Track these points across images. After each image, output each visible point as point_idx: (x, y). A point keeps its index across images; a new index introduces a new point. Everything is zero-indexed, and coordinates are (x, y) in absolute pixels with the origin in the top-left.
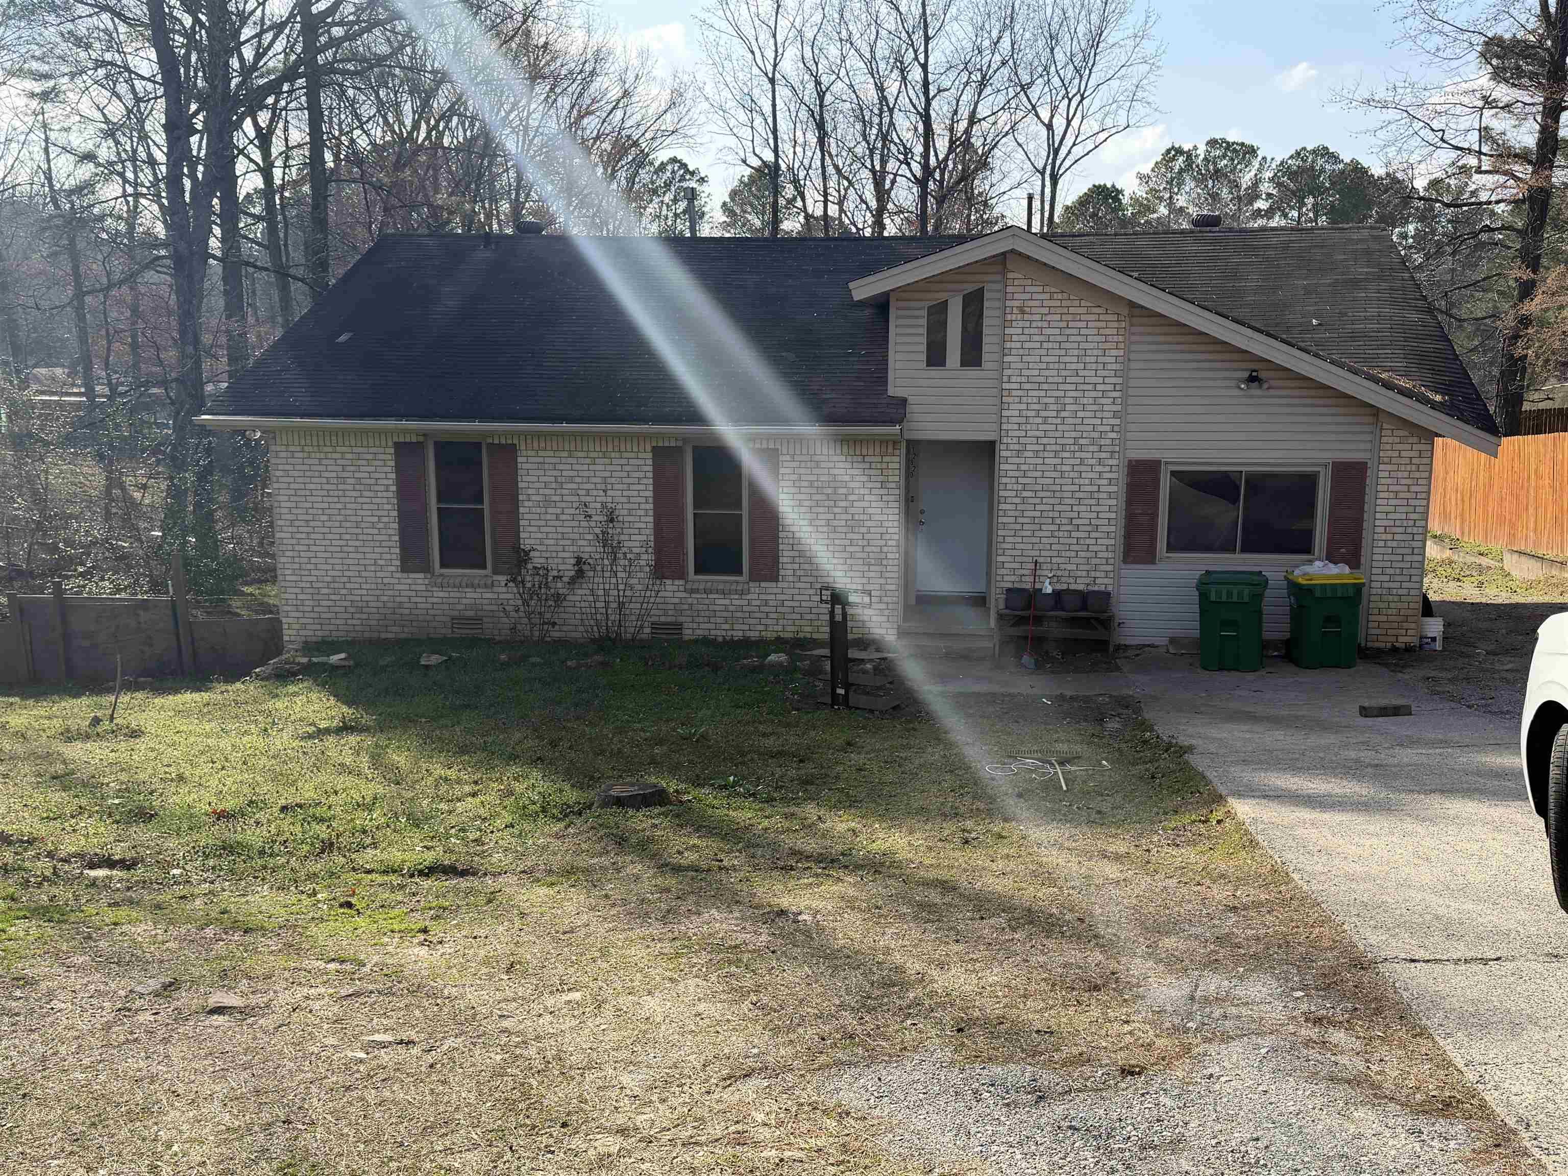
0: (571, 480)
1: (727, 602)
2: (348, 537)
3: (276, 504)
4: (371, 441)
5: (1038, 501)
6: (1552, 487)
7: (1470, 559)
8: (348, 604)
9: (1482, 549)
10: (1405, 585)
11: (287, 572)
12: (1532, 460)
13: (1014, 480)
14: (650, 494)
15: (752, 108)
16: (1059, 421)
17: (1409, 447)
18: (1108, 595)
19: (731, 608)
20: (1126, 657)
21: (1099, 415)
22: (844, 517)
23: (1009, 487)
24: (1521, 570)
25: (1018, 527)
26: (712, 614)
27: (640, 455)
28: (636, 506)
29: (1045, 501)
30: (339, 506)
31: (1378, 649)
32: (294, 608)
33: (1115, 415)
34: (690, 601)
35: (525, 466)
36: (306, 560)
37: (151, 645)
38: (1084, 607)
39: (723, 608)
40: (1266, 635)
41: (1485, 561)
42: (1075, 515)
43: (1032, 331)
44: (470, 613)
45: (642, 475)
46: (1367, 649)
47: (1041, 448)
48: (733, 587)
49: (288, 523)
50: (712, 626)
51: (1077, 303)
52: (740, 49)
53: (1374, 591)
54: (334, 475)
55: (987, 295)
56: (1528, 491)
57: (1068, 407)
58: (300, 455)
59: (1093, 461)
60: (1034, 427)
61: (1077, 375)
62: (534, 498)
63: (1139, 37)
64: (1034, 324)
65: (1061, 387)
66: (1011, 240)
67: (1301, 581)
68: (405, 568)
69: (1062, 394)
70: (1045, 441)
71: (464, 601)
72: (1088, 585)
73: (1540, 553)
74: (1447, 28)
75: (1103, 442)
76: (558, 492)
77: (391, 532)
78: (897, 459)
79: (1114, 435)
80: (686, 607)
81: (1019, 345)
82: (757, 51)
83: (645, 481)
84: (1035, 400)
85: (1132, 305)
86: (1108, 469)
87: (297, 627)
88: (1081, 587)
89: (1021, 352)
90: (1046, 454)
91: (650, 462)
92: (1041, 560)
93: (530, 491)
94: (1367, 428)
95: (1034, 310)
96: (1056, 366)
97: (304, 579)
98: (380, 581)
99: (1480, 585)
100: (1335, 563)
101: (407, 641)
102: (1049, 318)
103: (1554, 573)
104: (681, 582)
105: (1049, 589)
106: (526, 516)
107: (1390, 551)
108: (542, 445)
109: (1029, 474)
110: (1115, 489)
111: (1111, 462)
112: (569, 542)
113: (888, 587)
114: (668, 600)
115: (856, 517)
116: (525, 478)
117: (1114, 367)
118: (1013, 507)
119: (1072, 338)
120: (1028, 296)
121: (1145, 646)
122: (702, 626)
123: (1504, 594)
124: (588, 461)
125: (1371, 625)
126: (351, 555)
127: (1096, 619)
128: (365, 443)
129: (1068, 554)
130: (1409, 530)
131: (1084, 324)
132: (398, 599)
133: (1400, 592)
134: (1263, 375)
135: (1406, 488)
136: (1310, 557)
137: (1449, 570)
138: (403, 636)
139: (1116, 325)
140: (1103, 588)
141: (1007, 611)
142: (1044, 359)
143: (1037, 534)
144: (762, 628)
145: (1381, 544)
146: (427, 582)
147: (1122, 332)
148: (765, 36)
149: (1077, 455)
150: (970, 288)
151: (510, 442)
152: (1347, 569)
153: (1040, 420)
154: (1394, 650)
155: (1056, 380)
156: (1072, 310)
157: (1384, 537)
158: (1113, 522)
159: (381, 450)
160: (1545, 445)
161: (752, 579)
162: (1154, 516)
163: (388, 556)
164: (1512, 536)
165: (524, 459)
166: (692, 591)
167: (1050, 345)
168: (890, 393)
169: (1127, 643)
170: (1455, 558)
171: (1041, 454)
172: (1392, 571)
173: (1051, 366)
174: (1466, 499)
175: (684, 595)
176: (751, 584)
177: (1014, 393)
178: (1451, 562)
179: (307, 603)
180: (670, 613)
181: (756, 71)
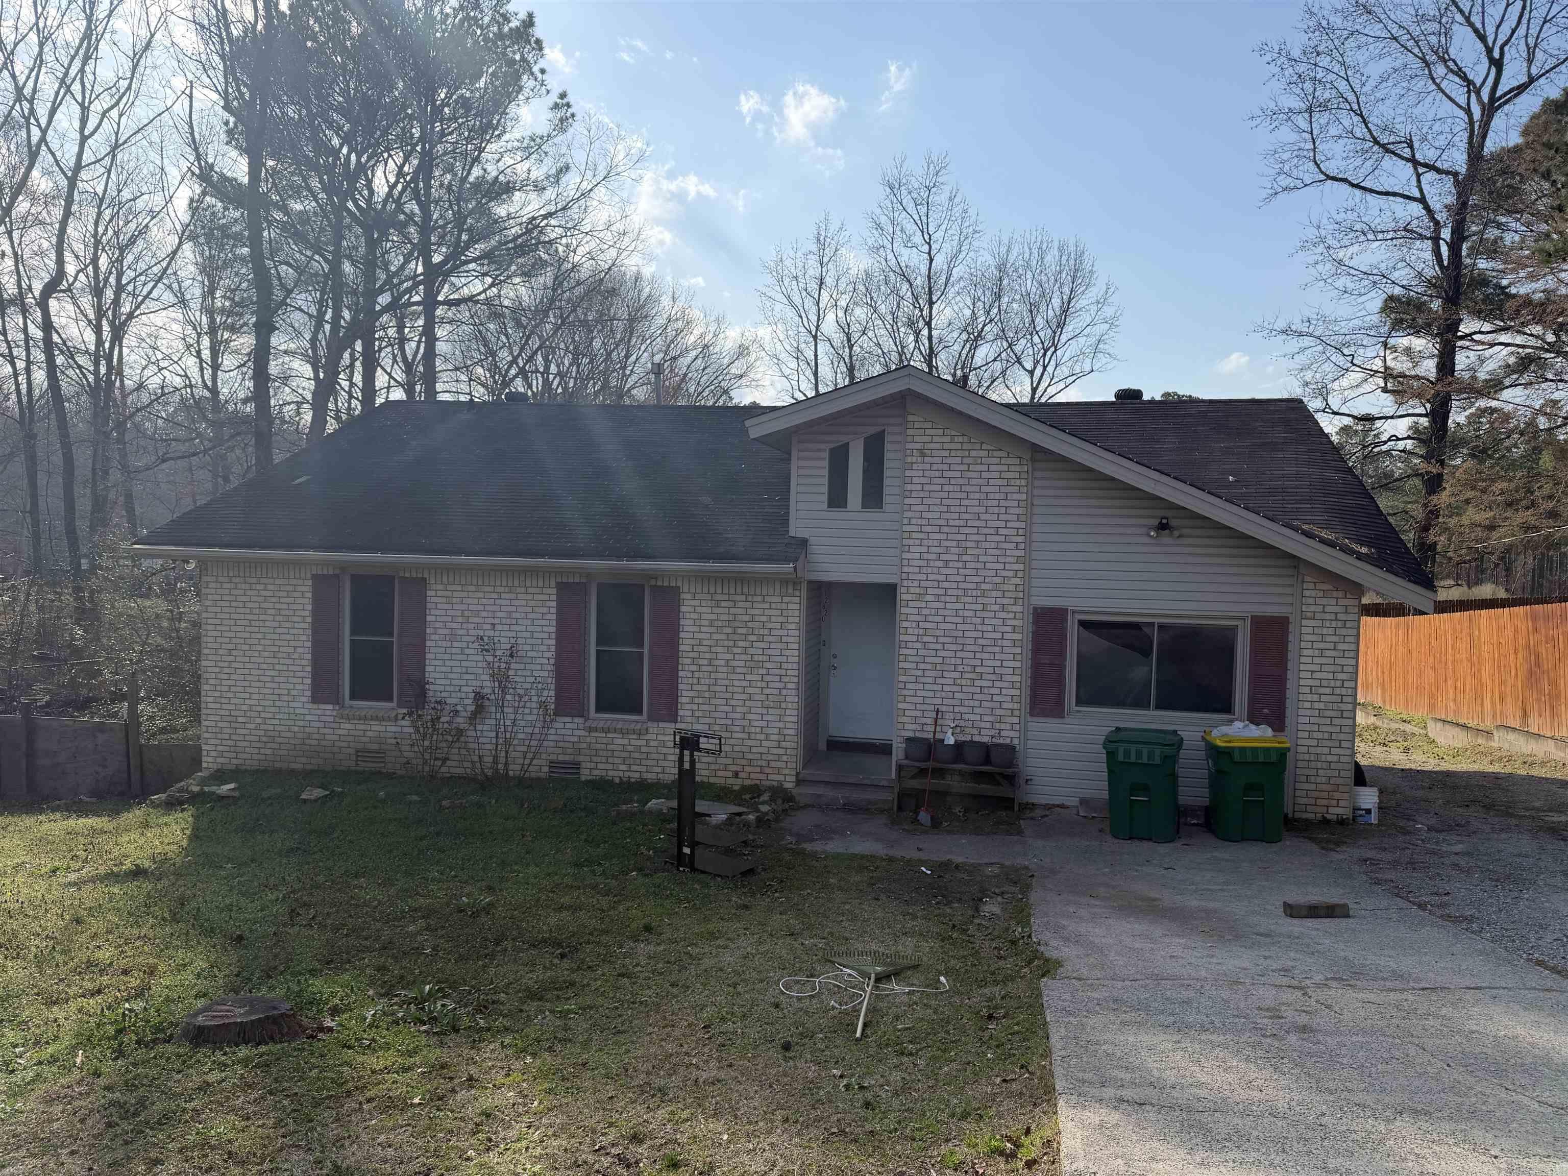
0: (477, 613)
1: (626, 742)
2: (265, 666)
3: (204, 633)
4: (292, 573)
5: (939, 647)
6: (1470, 660)
7: (1394, 726)
8: (262, 733)
9: (1405, 717)
10: (1334, 751)
11: (209, 699)
12: (1449, 636)
13: (914, 625)
14: (553, 629)
15: (798, 355)
16: (960, 565)
17: (1334, 601)
18: (1011, 748)
19: (630, 748)
20: (1032, 818)
21: (1001, 559)
22: (744, 657)
23: (910, 631)
24: (1446, 737)
25: (920, 673)
26: (610, 754)
27: (545, 591)
28: (539, 642)
29: (946, 646)
30: (260, 636)
31: (1307, 820)
32: (213, 736)
33: (1018, 559)
34: (588, 740)
35: (434, 599)
36: (226, 689)
37: (105, 767)
38: (987, 761)
39: (621, 748)
40: (1182, 800)
41: (1408, 728)
42: (979, 663)
43: (932, 474)
44: (375, 747)
45: (545, 610)
46: (1296, 820)
47: (942, 592)
48: (632, 726)
49: (213, 651)
50: (610, 766)
51: (978, 446)
52: (791, 313)
53: (1301, 757)
54: (257, 605)
55: (888, 438)
56: (1446, 664)
57: (970, 551)
58: (228, 586)
59: (996, 608)
60: (935, 570)
61: (979, 519)
62: (440, 631)
63: (1100, 303)
64: (935, 467)
65: (962, 530)
66: (907, 380)
67: (1219, 743)
68: (315, 699)
69: (963, 537)
70: (946, 585)
71: (369, 734)
72: (993, 737)
73: (1461, 721)
74: (1352, 272)
75: (1006, 587)
76: (465, 626)
77: (304, 662)
78: (797, 600)
79: (1018, 581)
80: (585, 746)
81: (919, 487)
82: (803, 315)
83: (548, 617)
84: (936, 543)
85: (1035, 448)
86: (1011, 615)
87: (214, 754)
88: (986, 739)
89: (922, 494)
90: (948, 599)
91: (554, 597)
92: (944, 709)
93: (438, 625)
94: (1288, 581)
95: (935, 453)
96: (957, 509)
97: (224, 706)
98: (292, 710)
99: (1406, 750)
100: (1257, 724)
101: (312, 771)
102: (949, 461)
103: (1480, 741)
104: (580, 720)
105: (950, 740)
106: (432, 650)
107: (1316, 713)
108: (451, 579)
109: (930, 618)
110: (1019, 637)
111: (1014, 608)
112: (472, 677)
113: (786, 732)
114: (567, 738)
115: (756, 658)
116: (433, 612)
117: (1017, 511)
118: (914, 652)
119: (973, 482)
120: (928, 439)
121: (1055, 806)
122: (600, 766)
123: (1431, 761)
124: (495, 596)
125: (1298, 793)
126: (267, 685)
127: (1001, 774)
128: (286, 575)
129: (972, 703)
130: (1337, 691)
131: (985, 468)
132: (307, 730)
133: (1330, 758)
134: (1173, 522)
135: (1332, 646)
136: (1231, 717)
137: (1375, 736)
138: (309, 767)
139: (1018, 468)
140: (1008, 741)
141: (906, 762)
142: (945, 502)
143: (939, 681)
144: (659, 770)
145: (1307, 705)
146: (335, 713)
147: (1024, 475)
148: (809, 303)
149: (980, 600)
150: (872, 430)
151: (420, 575)
152: (1269, 732)
153: (940, 564)
154: (1325, 822)
155: (957, 523)
156: (973, 453)
157: (1309, 697)
158: (1018, 672)
159: (300, 582)
160: (1461, 623)
161: (651, 718)
162: (1062, 667)
163: (301, 687)
164: (1432, 707)
165: (433, 593)
166: (590, 730)
167: (951, 488)
168: (792, 534)
169: (1035, 801)
170: (1379, 723)
171: (943, 598)
172: (1320, 736)
173: (952, 509)
174: (1387, 673)
175: (582, 733)
176: (650, 724)
177: (914, 535)
178: (1375, 728)
179: (225, 730)
180: (569, 751)
181: (802, 329)
